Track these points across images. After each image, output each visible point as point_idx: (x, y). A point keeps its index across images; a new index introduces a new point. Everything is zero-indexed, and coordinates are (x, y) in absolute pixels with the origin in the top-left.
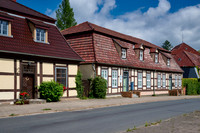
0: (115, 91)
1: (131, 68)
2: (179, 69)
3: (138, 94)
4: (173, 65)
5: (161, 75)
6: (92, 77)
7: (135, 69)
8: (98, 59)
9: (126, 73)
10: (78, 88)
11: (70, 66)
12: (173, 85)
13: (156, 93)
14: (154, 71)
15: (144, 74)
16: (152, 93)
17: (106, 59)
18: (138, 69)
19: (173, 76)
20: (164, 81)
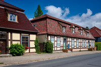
0: (59, 49)
1: (68, 37)
2: (93, 38)
3: (71, 50)
4: (90, 36)
5: (84, 41)
6: (46, 41)
7: (70, 37)
8: (49, 32)
9: (65, 40)
10: (36, 47)
11: (31, 35)
12: (90, 45)
13: (81, 50)
14: (80, 39)
15: (75, 40)
16: (79, 50)
17: (54, 32)
18: (72, 37)
19: (90, 41)
20: (85, 43)
